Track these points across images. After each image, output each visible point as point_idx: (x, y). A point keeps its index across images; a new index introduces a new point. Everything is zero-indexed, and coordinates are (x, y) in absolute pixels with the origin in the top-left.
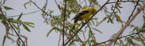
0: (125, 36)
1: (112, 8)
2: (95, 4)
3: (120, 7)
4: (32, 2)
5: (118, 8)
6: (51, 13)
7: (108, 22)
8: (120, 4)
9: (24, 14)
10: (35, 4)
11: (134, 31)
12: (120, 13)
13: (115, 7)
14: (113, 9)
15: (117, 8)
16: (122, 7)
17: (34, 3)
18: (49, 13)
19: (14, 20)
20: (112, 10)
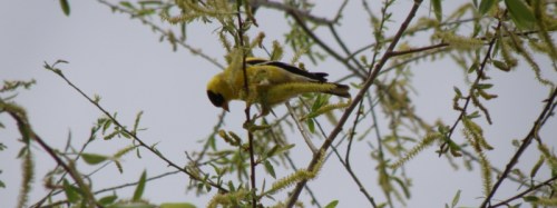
0: (504, 200)
1: (456, 100)
2: (404, 115)
3: (488, 97)
4: (142, 144)
5: (481, 99)
6: (219, 178)
7: (440, 153)
8: (489, 86)
9: (150, 179)
10: (157, 153)
11: (534, 179)
12: (490, 123)
13: (468, 99)
14: (462, 103)
15: (476, 103)
16: (495, 97)
17: (152, 149)
18: (214, 177)
19: (121, 202)
20: (456, 107)
